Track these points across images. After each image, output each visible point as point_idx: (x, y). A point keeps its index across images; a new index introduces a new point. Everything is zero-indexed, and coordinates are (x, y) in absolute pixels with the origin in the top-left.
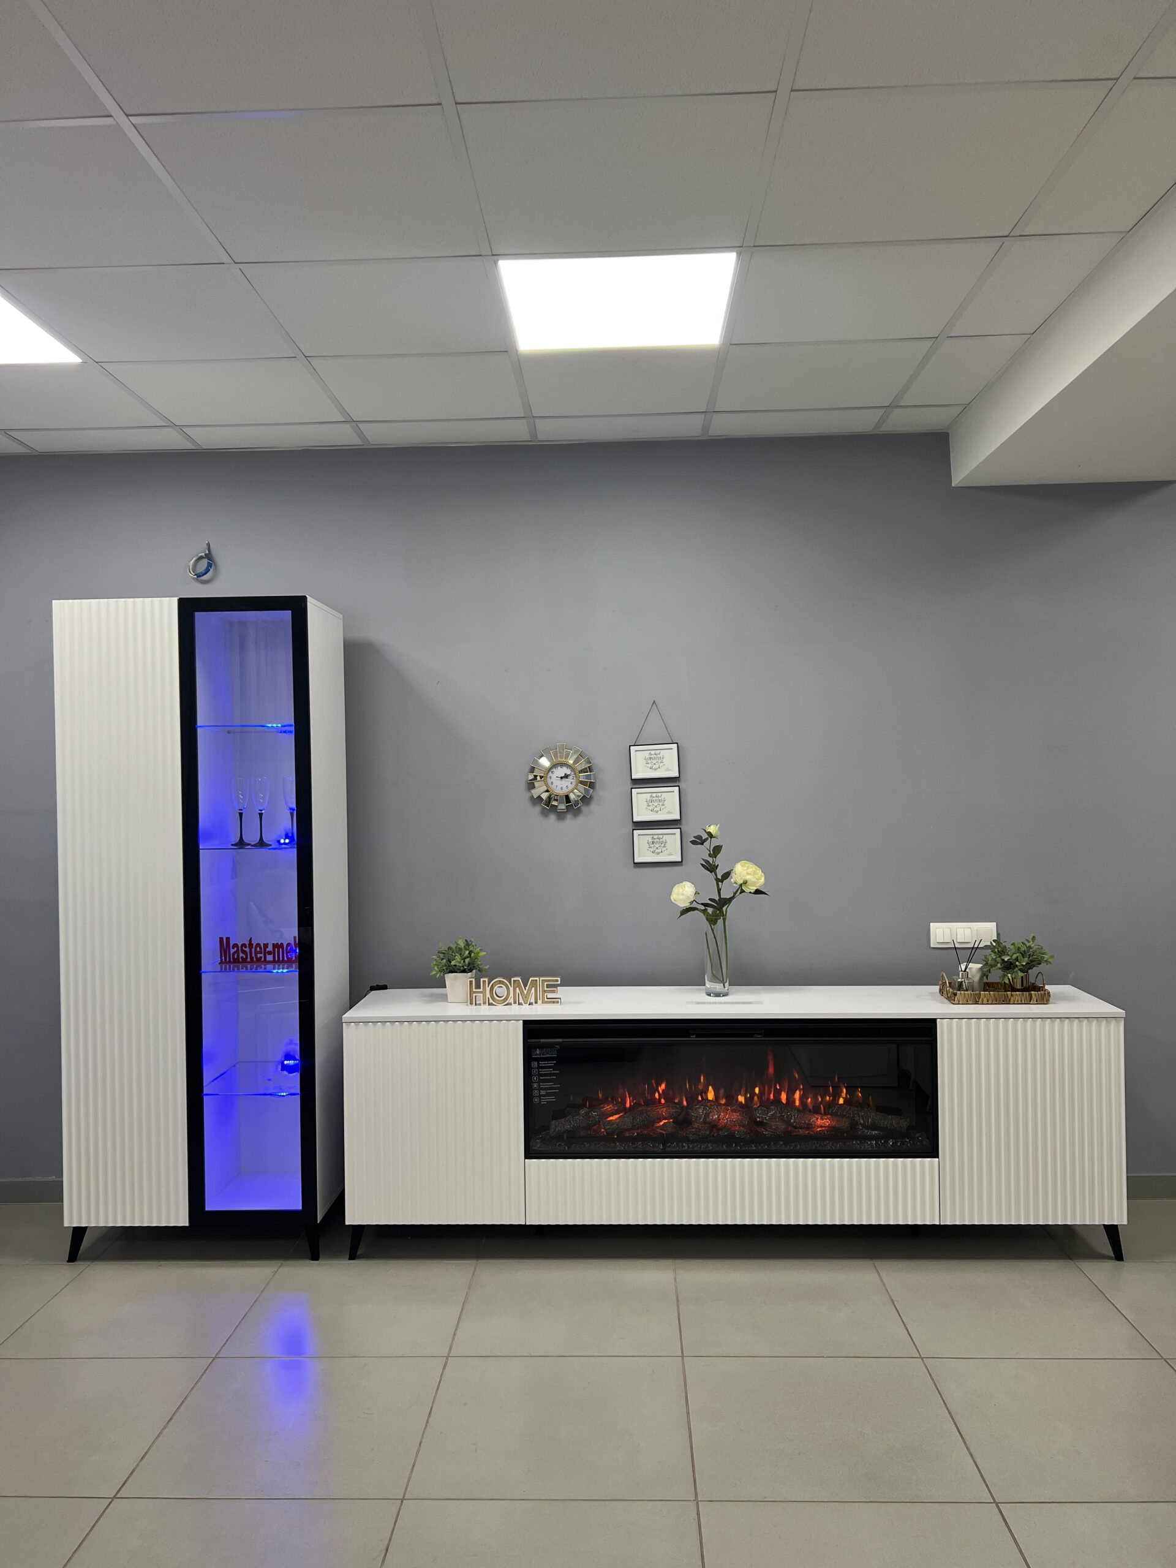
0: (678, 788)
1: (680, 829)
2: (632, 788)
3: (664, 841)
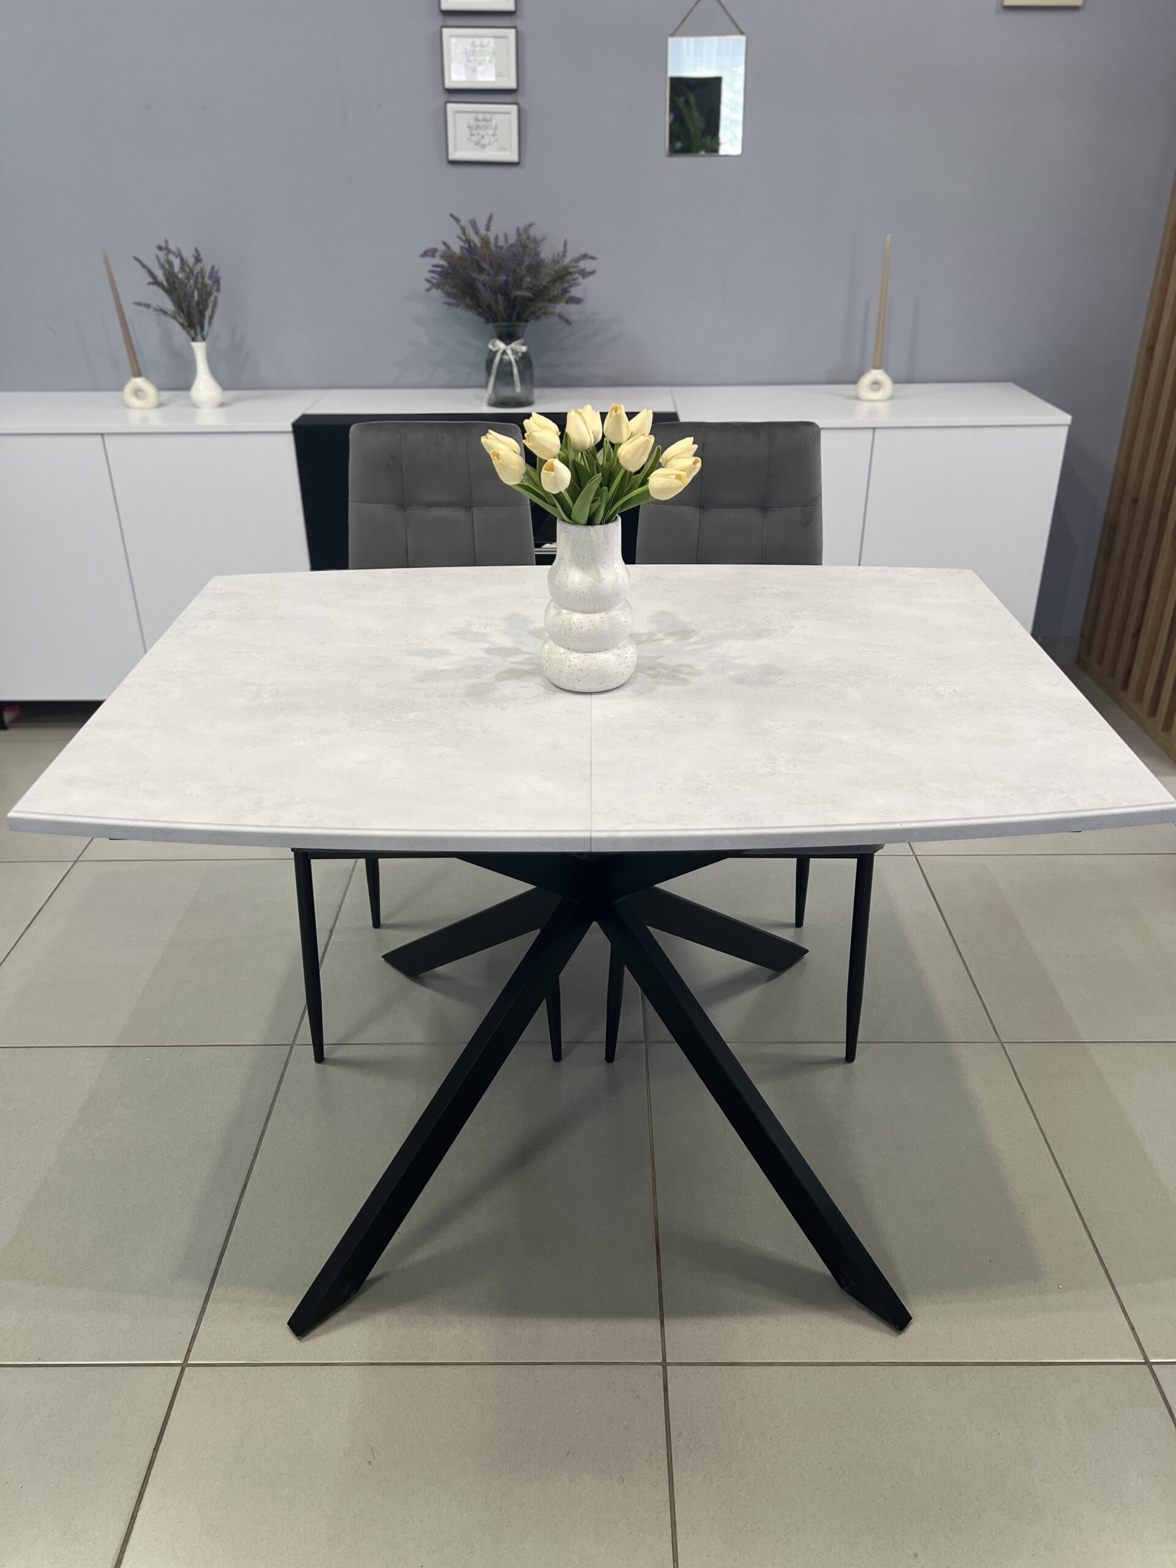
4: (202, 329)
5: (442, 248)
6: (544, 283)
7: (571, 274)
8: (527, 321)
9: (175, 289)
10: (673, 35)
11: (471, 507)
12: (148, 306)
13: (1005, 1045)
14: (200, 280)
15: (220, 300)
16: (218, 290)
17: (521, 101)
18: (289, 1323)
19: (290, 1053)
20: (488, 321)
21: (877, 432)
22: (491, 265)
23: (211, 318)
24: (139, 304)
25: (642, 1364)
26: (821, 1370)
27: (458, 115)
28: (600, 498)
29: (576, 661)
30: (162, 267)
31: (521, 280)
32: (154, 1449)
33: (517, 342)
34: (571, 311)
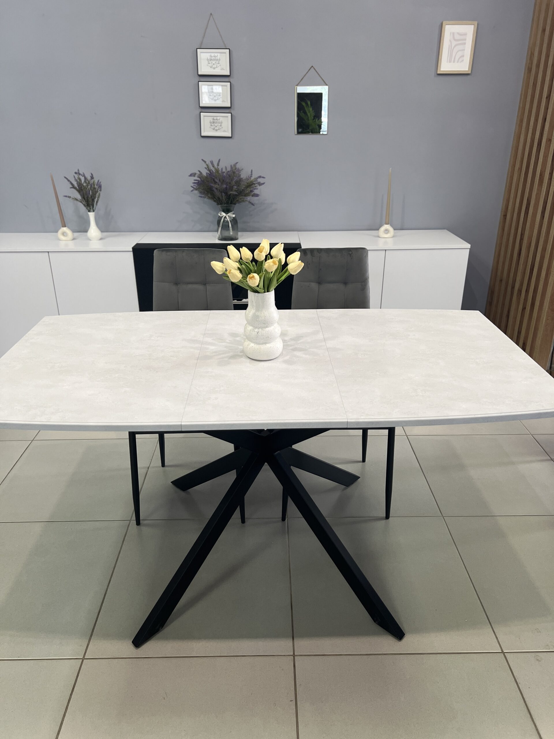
0: (229, 83)
1: (231, 113)
2: (199, 82)
3: (221, 121)
4: (93, 207)
5: (198, 173)
6: (242, 188)
7: (254, 184)
8: (235, 204)
9: (82, 190)
10: (297, 85)
11: (205, 284)
12: (70, 197)
13: (445, 517)
14: (93, 186)
15: (101, 194)
16: (101, 190)
18: (132, 642)
20: (218, 204)
21: (387, 251)
22: (220, 180)
23: (97, 202)
24: (66, 196)
25: (284, 655)
27: (205, 117)
30: (76, 180)
31: (232, 187)
32: (70, 695)
33: (231, 213)
34: (254, 200)
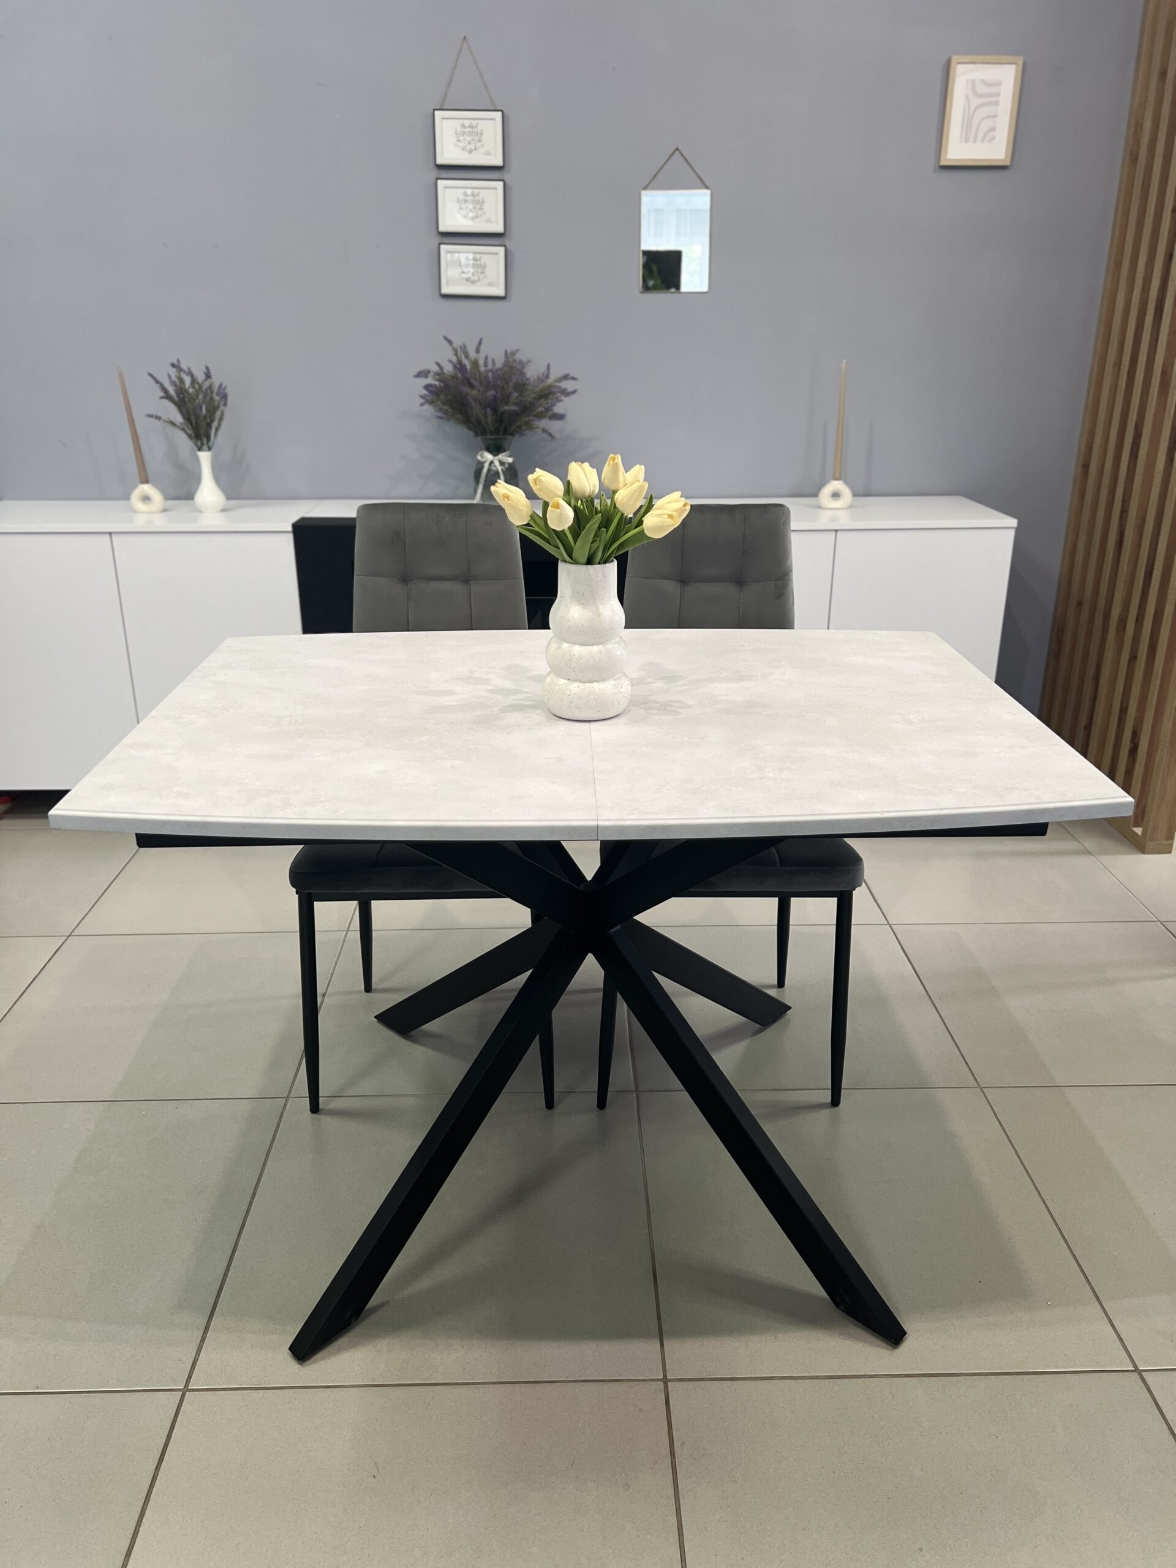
4: (208, 439)
5: (436, 369)
6: (530, 399)
7: (554, 393)
8: (512, 434)
9: (185, 403)
10: (645, 188)
11: (468, 581)
12: (158, 418)
13: (984, 1089)
14: (209, 395)
15: (226, 414)
16: (225, 405)
17: (508, 244)
18: (290, 1349)
19: (285, 1105)
20: (477, 435)
21: (839, 534)
22: (481, 383)
23: (217, 430)
24: (151, 416)
25: (643, 1380)
26: (820, 1383)
27: (450, 255)
28: (599, 539)
29: (575, 690)
30: (173, 383)
31: (508, 396)
32: (156, 1468)
33: (504, 454)
34: (554, 426)
